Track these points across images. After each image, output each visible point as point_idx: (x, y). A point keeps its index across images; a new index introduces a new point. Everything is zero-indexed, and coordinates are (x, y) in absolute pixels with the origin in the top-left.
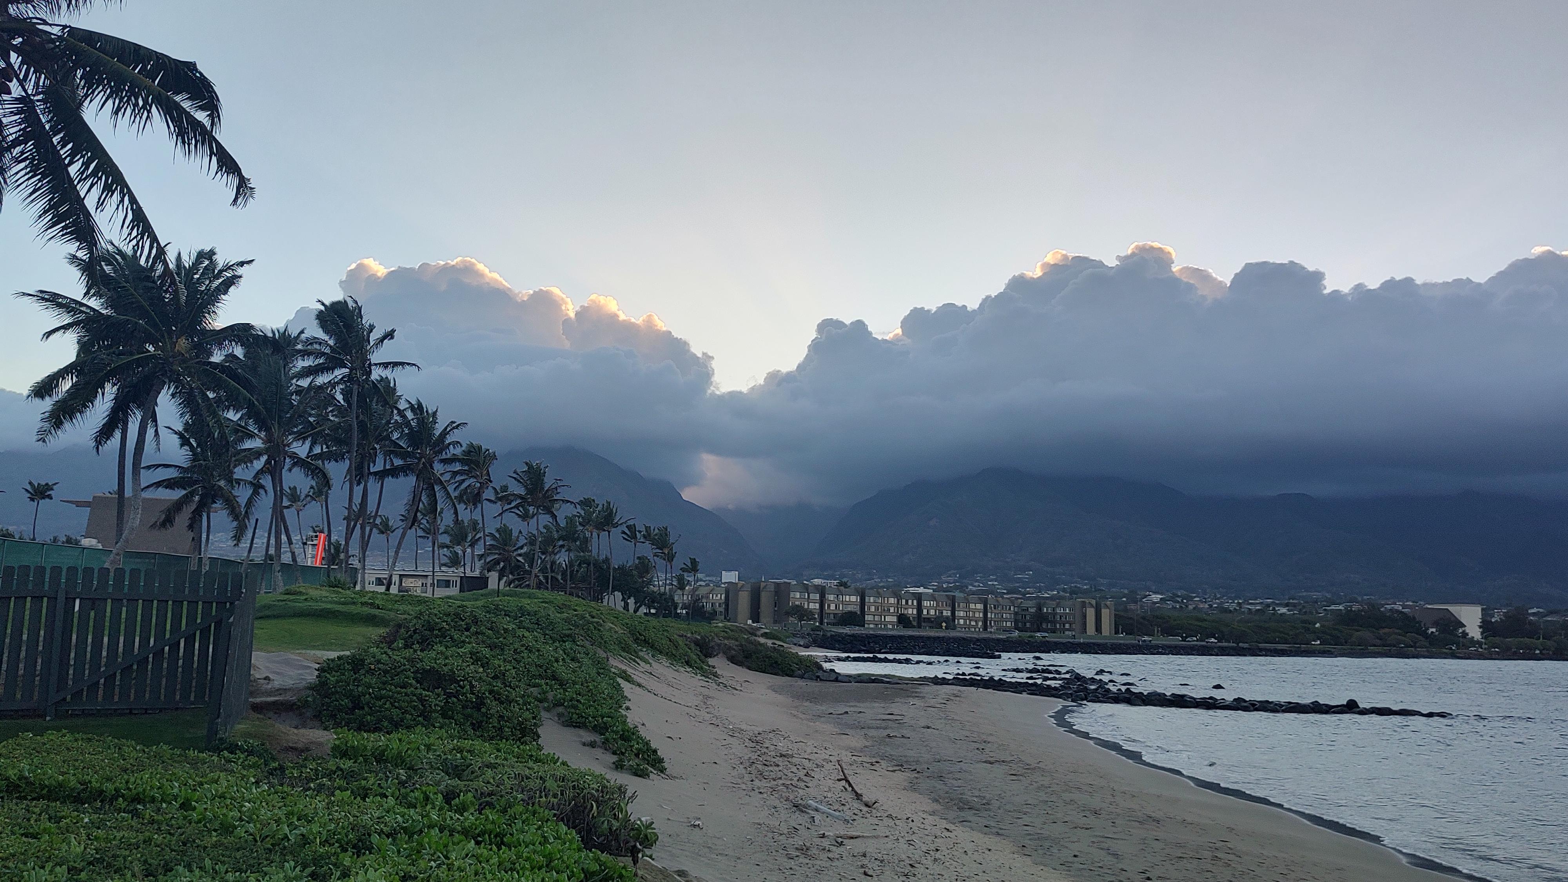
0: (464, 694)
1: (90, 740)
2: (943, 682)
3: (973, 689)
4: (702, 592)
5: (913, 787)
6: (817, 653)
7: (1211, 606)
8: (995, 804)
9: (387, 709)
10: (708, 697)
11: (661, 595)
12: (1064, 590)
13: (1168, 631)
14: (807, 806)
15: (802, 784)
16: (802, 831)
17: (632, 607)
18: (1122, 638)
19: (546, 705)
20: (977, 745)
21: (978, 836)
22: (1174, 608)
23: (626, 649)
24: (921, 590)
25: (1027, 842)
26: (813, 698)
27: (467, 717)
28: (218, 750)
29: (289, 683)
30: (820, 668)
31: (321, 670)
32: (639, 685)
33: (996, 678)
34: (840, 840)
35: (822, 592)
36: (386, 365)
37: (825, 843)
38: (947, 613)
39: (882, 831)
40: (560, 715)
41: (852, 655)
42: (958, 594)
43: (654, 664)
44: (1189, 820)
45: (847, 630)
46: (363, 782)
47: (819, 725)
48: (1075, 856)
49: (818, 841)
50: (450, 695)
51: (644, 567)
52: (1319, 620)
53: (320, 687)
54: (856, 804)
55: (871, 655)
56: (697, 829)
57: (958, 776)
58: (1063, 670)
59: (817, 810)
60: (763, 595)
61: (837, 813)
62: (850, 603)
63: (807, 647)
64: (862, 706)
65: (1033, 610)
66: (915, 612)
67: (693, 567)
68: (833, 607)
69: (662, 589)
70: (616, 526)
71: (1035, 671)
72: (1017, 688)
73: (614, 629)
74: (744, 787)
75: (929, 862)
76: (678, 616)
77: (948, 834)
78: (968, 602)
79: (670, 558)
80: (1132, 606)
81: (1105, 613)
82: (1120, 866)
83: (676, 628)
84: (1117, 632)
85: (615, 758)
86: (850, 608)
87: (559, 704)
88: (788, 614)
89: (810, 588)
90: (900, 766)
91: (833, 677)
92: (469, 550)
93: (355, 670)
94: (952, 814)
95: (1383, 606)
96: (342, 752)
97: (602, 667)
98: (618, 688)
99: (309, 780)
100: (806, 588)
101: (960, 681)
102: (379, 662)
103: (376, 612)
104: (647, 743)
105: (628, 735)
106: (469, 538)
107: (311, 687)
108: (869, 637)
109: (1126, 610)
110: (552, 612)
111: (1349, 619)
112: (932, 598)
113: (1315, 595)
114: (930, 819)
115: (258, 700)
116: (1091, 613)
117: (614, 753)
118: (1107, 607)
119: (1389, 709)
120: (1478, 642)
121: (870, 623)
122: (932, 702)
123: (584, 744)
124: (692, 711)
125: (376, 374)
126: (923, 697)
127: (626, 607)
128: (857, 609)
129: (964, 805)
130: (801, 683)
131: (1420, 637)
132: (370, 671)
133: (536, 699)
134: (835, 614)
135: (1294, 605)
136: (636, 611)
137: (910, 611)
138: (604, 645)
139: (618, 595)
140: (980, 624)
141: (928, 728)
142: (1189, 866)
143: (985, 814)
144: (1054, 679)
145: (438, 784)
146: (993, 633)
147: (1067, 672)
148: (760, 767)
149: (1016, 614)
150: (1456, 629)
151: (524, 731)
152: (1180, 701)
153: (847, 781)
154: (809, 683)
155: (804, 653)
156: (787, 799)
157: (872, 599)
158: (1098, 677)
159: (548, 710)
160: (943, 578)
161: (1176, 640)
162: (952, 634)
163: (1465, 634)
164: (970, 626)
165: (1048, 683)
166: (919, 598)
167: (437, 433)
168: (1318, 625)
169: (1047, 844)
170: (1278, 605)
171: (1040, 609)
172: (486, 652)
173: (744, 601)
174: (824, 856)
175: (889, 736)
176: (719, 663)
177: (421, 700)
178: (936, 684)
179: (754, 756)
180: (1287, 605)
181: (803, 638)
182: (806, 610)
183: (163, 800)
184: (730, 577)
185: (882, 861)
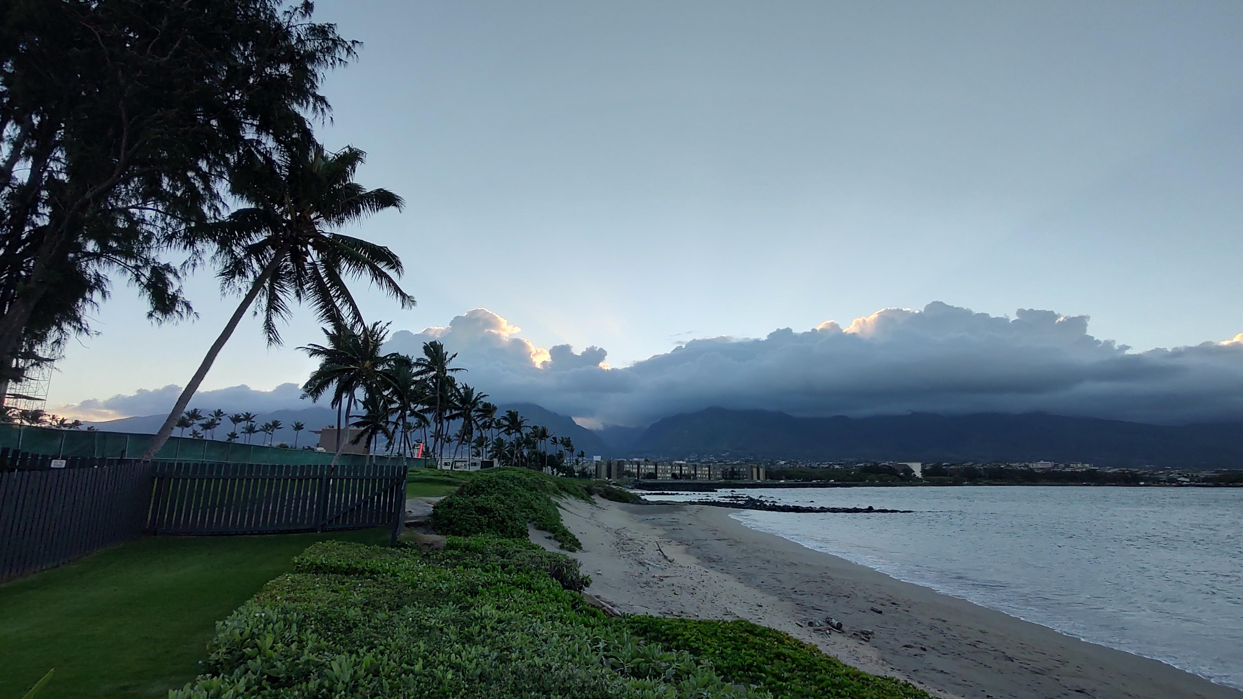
0: (496, 517)
1: (345, 544)
2: (694, 503)
3: (707, 506)
4: (585, 465)
5: (687, 552)
6: (639, 492)
7: (806, 466)
8: (724, 559)
9: (464, 525)
10: (593, 513)
11: (568, 467)
12: (743, 461)
13: (788, 478)
14: (645, 563)
15: (640, 553)
16: (644, 575)
17: (555, 473)
18: (769, 481)
19: (529, 520)
20: (713, 532)
21: (719, 574)
22: (790, 467)
23: (556, 492)
24: (681, 462)
25: (741, 577)
26: (638, 512)
27: (498, 527)
28: (398, 547)
29: (420, 514)
30: (640, 498)
31: (434, 508)
32: (564, 509)
33: (717, 501)
34: (661, 578)
35: (638, 464)
36: (452, 370)
37: (655, 580)
38: (693, 472)
39: (679, 574)
40: (535, 525)
41: (653, 492)
42: (697, 464)
43: (569, 499)
44: (809, 563)
45: (648, 481)
46: (465, 561)
47: (642, 525)
48: (762, 582)
49: (652, 579)
50: (490, 518)
51: (561, 455)
52: (853, 470)
53: (435, 515)
54: (665, 561)
55: (661, 492)
56: (600, 576)
57: (706, 546)
58: (745, 496)
59: (649, 564)
60: (612, 466)
61: (658, 566)
62: (651, 469)
63: (632, 489)
64: (660, 516)
65: (730, 470)
66: (679, 472)
67: (582, 455)
68: (643, 471)
69: (569, 465)
70: (548, 437)
71: (732, 497)
72: (726, 505)
73: (550, 483)
74: (616, 555)
75: (700, 587)
76: (575, 476)
77: (706, 574)
78: (702, 467)
79: (572, 451)
80: (772, 467)
81: (761, 470)
82: (783, 586)
83: (577, 482)
84: (766, 478)
85: (560, 544)
86: (650, 471)
87: (534, 520)
88: (624, 474)
89: (633, 463)
90: (681, 543)
91: (646, 502)
92: (485, 449)
93: (449, 508)
94: (706, 564)
95: (880, 463)
96: (451, 546)
97: (549, 501)
98: (557, 511)
99: (441, 560)
100: (631, 463)
101: (701, 503)
102: (459, 504)
103: (451, 479)
104: (574, 537)
105: (565, 533)
106: (485, 444)
107: (430, 515)
108: (659, 484)
109: (770, 469)
110: (524, 477)
111: (865, 470)
112: (686, 466)
113: (851, 460)
114: (698, 567)
115: (408, 522)
116: (755, 470)
117: (559, 541)
118: (762, 467)
119: (886, 510)
120: (920, 479)
121: (659, 477)
122: (690, 513)
123: (546, 538)
124: (588, 520)
125: (448, 374)
126: (686, 511)
127: (553, 473)
128: (653, 471)
129: (710, 560)
130: (632, 505)
131: (897, 477)
132: (455, 508)
133: (524, 517)
134: (644, 474)
135: (842, 464)
136: (557, 474)
137: (677, 472)
138: (548, 492)
139: (549, 467)
140: (707, 476)
141: (690, 524)
142: (812, 585)
143: (720, 564)
144: (741, 500)
145: (497, 561)
146: (713, 480)
147: (747, 497)
148: (622, 545)
149: (723, 471)
150: (911, 474)
151: (522, 533)
152: (797, 509)
153: (661, 551)
154: (636, 506)
155: (632, 492)
156: (636, 560)
157: (660, 467)
158: (760, 499)
159: (529, 522)
160: (691, 457)
161: (792, 481)
162: (696, 481)
163: (915, 475)
164: (703, 478)
165: (739, 502)
166: (681, 465)
167: (473, 399)
168: (853, 473)
169: (749, 577)
170: (835, 464)
171: (733, 469)
172: (503, 497)
173: (604, 468)
174: (656, 586)
175: (674, 529)
176: (596, 498)
177: (478, 520)
178: (691, 504)
179: (618, 540)
180: (839, 464)
181: (630, 485)
182: (632, 473)
183: (383, 573)
184: (597, 458)
185: (681, 587)
